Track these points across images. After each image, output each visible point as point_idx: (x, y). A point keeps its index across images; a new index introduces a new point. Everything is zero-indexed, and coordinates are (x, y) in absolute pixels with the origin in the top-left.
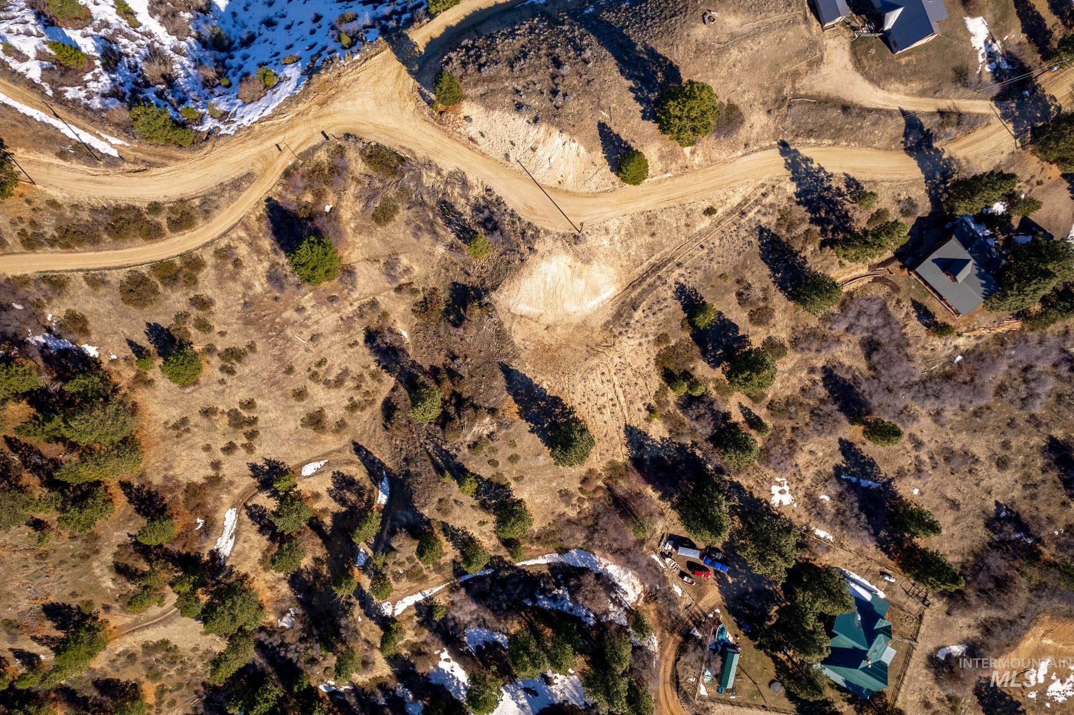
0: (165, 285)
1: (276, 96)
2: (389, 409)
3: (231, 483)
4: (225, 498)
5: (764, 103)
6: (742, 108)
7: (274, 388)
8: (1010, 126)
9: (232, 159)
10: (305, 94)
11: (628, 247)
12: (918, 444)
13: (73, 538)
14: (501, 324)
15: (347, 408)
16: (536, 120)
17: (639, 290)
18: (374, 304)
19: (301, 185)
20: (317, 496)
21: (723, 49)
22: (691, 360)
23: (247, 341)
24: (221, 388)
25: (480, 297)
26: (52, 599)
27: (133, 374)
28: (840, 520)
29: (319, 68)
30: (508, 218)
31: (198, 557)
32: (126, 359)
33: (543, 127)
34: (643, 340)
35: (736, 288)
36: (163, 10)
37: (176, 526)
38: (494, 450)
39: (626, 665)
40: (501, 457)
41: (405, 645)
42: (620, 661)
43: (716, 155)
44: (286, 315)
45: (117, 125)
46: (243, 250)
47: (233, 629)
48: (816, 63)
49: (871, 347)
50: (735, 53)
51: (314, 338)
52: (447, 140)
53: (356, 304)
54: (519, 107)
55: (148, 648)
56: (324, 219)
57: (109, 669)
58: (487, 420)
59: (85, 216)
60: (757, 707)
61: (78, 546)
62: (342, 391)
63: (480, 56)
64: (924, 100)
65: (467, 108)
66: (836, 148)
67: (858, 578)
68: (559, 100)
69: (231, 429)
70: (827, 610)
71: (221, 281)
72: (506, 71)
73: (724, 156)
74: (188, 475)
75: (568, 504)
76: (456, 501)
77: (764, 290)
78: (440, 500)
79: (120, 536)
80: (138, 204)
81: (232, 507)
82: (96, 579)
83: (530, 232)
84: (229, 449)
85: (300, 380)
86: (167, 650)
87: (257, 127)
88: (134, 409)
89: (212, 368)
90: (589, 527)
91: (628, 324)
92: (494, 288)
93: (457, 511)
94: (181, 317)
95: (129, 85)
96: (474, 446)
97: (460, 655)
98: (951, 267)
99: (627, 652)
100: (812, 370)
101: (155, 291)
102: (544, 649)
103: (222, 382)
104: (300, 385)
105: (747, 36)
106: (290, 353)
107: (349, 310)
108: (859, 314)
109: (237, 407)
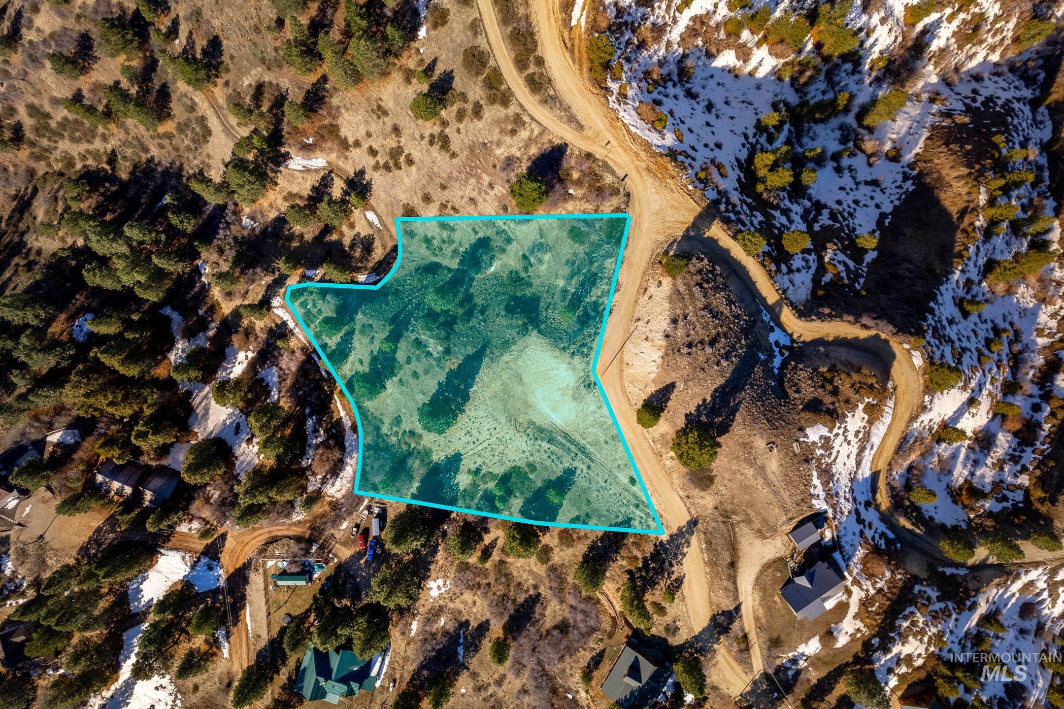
0: (484, 81)
1: (647, 132)
2: (432, 269)
3: (347, 158)
4: (333, 156)
5: (721, 503)
6: (713, 487)
7: (427, 178)
8: (749, 689)
9: (591, 112)
10: (654, 155)
11: (593, 426)
12: (499, 683)
13: (276, 49)
14: (514, 343)
15: (426, 236)
16: (667, 336)
17: (564, 441)
18: (509, 240)
19: (584, 167)
20: (352, 226)
21: (751, 463)
22: (522, 493)
23: (458, 151)
24: (418, 137)
25: (531, 322)
26: (225, 42)
27: (412, 67)
28: (428, 637)
29: (675, 160)
30: (593, 331)
31: (282, 144)
32: (422, 60)
33: (663, 343)
34: (527, 453)
35: (583, 514)
36: (697, 27)
37: (303, 124)
38: (418, 358)
39: (278, 498)
40: (414, 365)
41: (251, 322)
42: (280, 492)
43: (675, 475)
44: (484, 176)
45: (595, 20)
46: (524, 134)
47: (233, 187)
48: (761, 535)
49: (563, 627)
50: (750, 472)
51: (472, 200)
52: (641, 271)
53: (506, 227)
54: (675, 321)
55: (202, 120)
56: (562, 191)
57: (178, 94)
58: (440, 349)
59: (522, 11)
60: (268, 609)
61: (270, 53)
62: (438, 230)
63: (708, 283)
64: (753, 621)
65: (667, 281)
66: (702, 565)
67: (387, 663)
68: (685, 350)
69: (388, 150)
70: (355, 642)
71: (497, 122)
72: (700, 305)
73: (676, 482)
74: (345, 123)
75: (392, 424)
76: (373, 338)
77: (586, 536)
78: (371, 326)
79: (285, 83)
80: (539, 48)
81: (328, 162)
82: (248, 72)
83: (585, 350)
84: (373, 152)
85: (439, 196)
86: (204, 136)
87: (619, 124)
88: (385, 74)
89: (431, 128)
90: (377, 445)
91: (536, 439)
92: (540, 332)
93: (366, 340)
94: (463, 97)
95: (630, 19)
96: (418, 343)
97: (253, 366)
98: (634, 671)
99: (288, 496)
100: (536, 587)
101: (478, 74)
102: (275, 432)
103: (422, 137)
104: (434, 197)
105: (765, 478)
106: (457, 185)
108: (584, 612)
109: (406, 152)
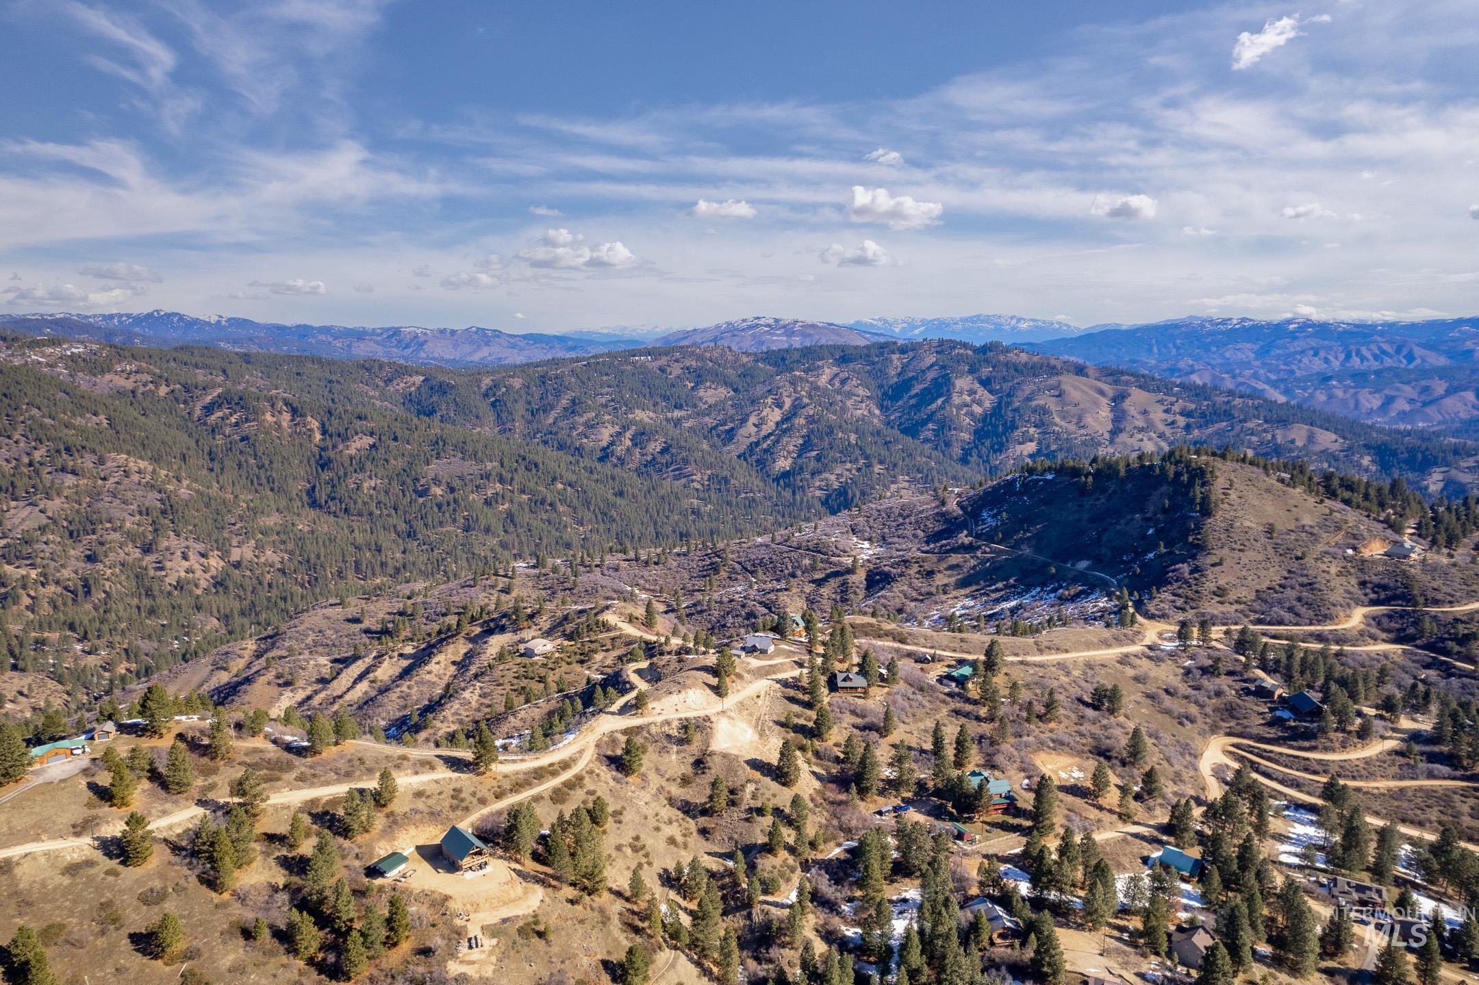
2: (702, 832)
3: (652, 888)
7: (644, 826)
11: (744, 714)
14: (722, 752)
22: (802, 741)
23: (620, 806)
24: (619, 832)
30: (694, 720)
33: (681, 693)
44: (629, 794)
51: (647, 803)
52: (649, 718)
53: (655, 789)
58: (749, 785)
59: (521, 776)
65: (650, 706)
69: (635, 854)
71: (595, 783)
84: (640, 866)
85: (652, 822)
89: (610, 824)
96: (754, 797)
101: (568, 794)
103: (619, 828)
106: (641, 809)
107: (653, 792)
109: (632, 841)
